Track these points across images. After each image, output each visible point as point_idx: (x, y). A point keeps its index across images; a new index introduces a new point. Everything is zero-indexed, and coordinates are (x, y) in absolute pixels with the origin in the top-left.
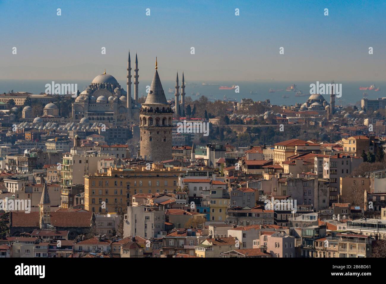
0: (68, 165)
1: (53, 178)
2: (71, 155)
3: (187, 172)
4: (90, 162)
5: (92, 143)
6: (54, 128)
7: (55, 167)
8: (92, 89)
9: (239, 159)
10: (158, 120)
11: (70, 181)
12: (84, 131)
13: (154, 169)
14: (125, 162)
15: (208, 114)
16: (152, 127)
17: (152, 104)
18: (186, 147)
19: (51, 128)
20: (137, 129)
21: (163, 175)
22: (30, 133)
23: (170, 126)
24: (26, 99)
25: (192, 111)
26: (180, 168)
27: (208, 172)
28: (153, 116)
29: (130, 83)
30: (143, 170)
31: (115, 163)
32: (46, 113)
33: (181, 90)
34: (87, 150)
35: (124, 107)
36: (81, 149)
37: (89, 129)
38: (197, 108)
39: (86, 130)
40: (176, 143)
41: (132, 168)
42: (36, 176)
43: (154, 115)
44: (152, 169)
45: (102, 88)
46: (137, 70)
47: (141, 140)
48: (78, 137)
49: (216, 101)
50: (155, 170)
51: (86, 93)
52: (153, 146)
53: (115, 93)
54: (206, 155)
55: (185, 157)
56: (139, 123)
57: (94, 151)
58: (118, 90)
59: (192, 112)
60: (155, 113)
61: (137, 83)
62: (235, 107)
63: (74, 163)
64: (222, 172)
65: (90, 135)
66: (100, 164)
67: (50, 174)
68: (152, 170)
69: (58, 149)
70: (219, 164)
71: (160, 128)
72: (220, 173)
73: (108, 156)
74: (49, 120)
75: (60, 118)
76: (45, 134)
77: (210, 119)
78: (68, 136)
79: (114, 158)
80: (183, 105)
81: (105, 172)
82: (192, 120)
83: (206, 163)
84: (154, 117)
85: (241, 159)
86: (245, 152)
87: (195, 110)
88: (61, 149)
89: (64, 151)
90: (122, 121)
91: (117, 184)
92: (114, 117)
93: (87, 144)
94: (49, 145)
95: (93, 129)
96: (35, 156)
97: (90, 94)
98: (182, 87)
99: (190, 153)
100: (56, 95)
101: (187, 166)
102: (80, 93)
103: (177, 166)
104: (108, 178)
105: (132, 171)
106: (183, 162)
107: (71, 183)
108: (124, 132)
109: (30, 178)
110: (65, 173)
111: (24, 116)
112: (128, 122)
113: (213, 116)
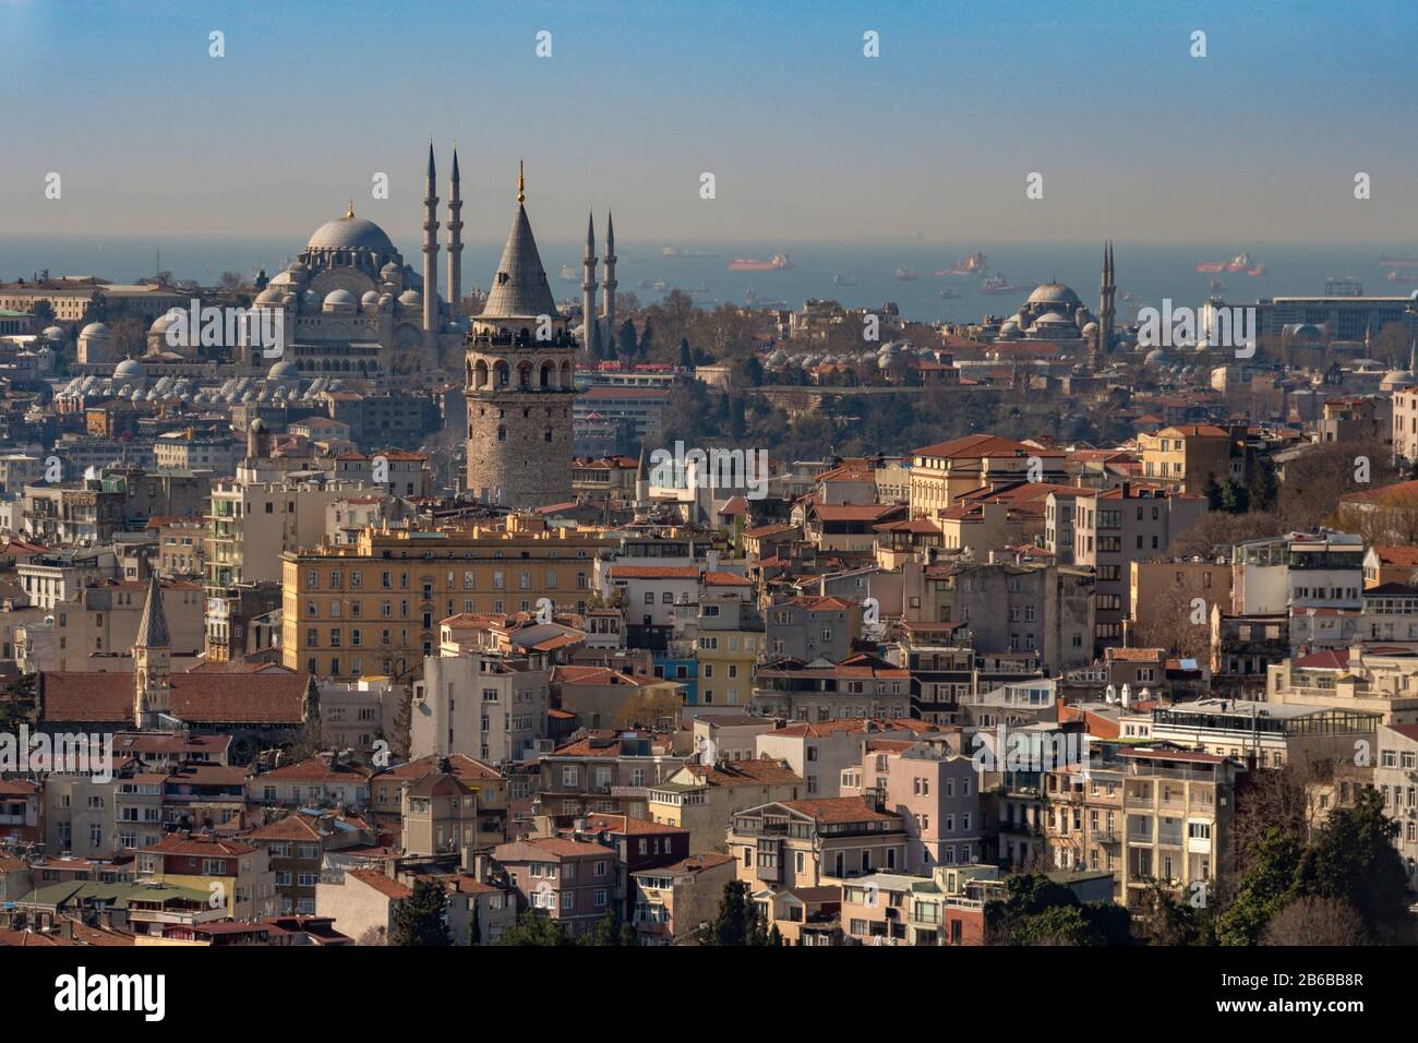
0: (230, 520)
1: (178, 562)
2: (239, 485)
3: (622, 542)
4: (300, 508)
5: (307, 447)
6: (182, 396)
7: (185, 525)
8: (310, 267)
9: (794, 499)
10: (525, 370)
11: (235, 571)
12: (283, 406)
13: (513, 532)
14: (416, 510)
15: (691, 351)
16: (507, 393)
17: (506, 316)
18: (618, 462)
19: (173, 395)
20: (457, 400)
21: (544, 552)
22: (103, 412)
23: (566, 390)
24: (90, 300)
25: (639, 340)
26: (600, 530)
27: (691, 543)
28: (508, 356)
29: (432, 249)
30: (475, 536)
31: (383, 514)
32: (155, 346)
33: (602, 272)
34: (289, 471)
35: (415, 328)
36: (270, 465)
37: (297, 399)
38: (657, 330)
39: (289, 404)
40: (587, 447)
42: (123, 554)
43: (514, 353)
44: (506, 533)
45: (340, 262)
46: (456, 205)
47: (471, 438)
48: (261, 426)
49: (718, 308)
50: (517, 536)
51: (288, 282)
52: (511, 458)
53: (384, 282)
55: (615, 494)
56: (463, 381)
57: (315, 472)
58: (394, 270)
59: (641, 343)
60: (517, 345)
61: (456, 248)
62: (780, 327)
63: (249, 511)
64: (739, 544)
65: (302, 421)
66: (335, 515)
67: (168, 547)
68: (505, 537)
69: (193, 464)
70: (728, 517)
71: (533, 398)
72: (730, 547)
73: (360, 489)
74: (166, 370)
75: (204, 363)
76: (153, 416)
77: (698, 368)
78: (229, 421)
79: (381, 494)
80: (610, 319)
81: (350, 541)
82: (639, 369)
83: (687, 514)
84: (514, 360)
85: (800, 502)
86: (816, 478)
87: (650, 338)
88: (205, 464)
89: (216, 471)
90: (405, 374)
91: (390, 582)
92: (379, 359)
93: (292, 450)
94: (167, 452)
95: (311, 399)
96: (119, 489)
97: (302, 282)
98: (606, 262)
99: (631, 481)
100: (188, 288)
101: (620, 524)
102: (267, 280)
103: (590, 523)
104: (359, 562)
105: (441, 539)
106: (611, 508)
107: (239, 576)
108: (413, 409)
109: (104, 562)
110: (217, 544)
111: (83, 357)
112: (429, 376)
113: (709, 357)
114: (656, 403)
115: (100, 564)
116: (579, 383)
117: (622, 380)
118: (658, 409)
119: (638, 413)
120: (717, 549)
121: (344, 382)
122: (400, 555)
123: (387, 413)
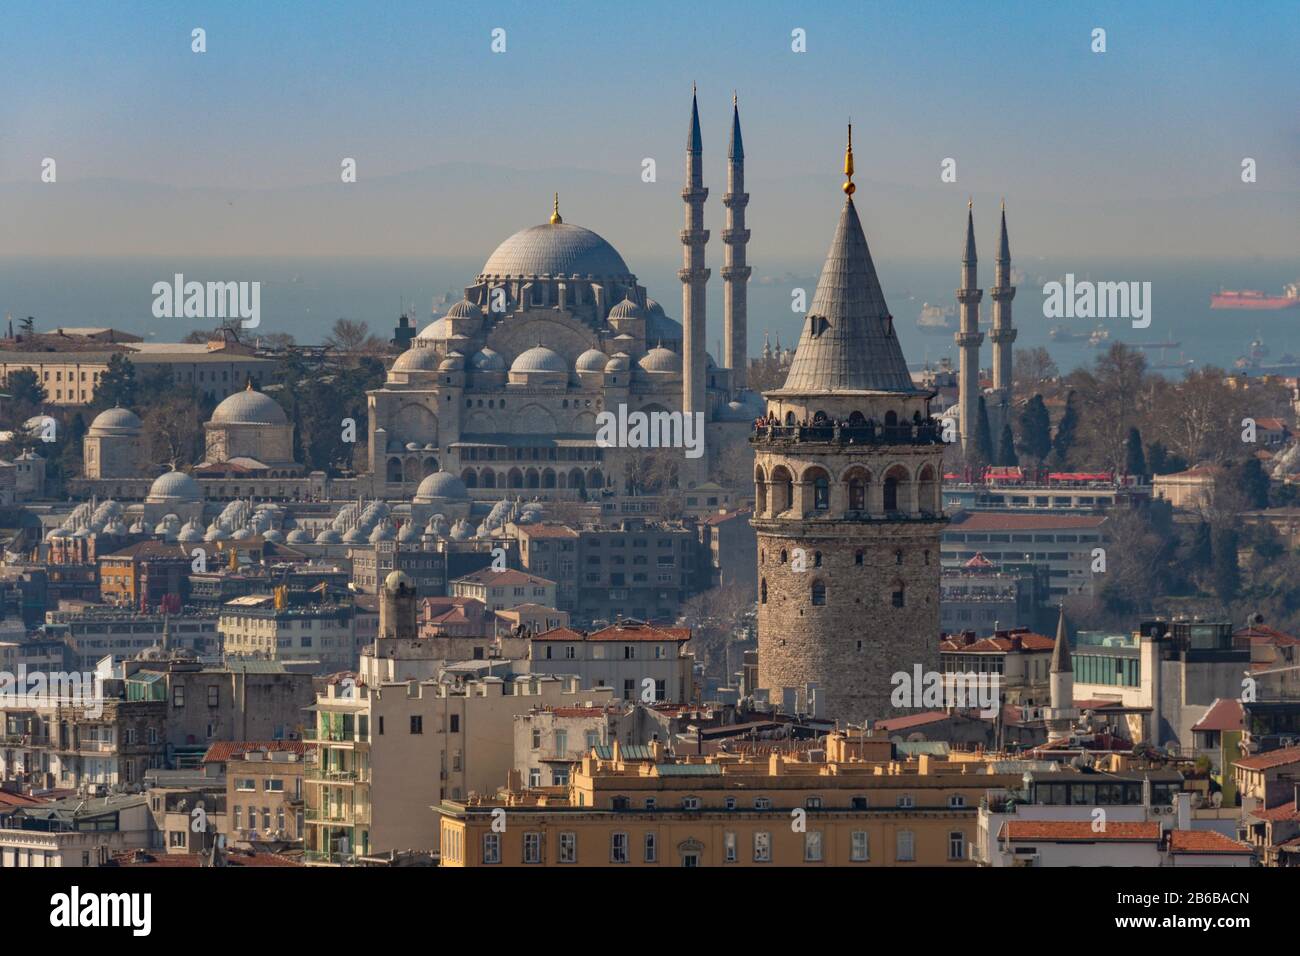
0: (348, 746)
1: (259, 820)
3: (1026, 779)
4: (471, 725)
5: (483, 620)
6: (266, 534)
7: (270, 755)
8: (486, 309)
10: (857, 483)
11: (358, 835)
12: (440, 548)
13: (838, 764)
14: (671, 726)
15: (1145, 450)
16: (826, 523)
17: (824, 391)
18: (1019, 640)
19: (251, 532)
20: (741, 536)
21: (891, 797)
22: (128, 563)
23: (928, 518)
24: (107, 369)
25: (1055, 431)
26: (987, 760)
27: (1146, 782)
28: (829, 459)
29: (697, 276)
30: (773, 771)
31: (612, 734)
32: (219, 447)
34: (451, 660)
36: (419, 650)
37: (464, 537)
38: (1085, 413)
39: (451, 545)
40: (965, 615)
41: (708, 761)
42: (163, 807)
43: (838, 454)
44: (826, 765)
45: (538, 300)
46: (738, 201)
47: (764, 601)
48: (402, 584)
49: (1192, 376)
50: (844, 771)
51: (449, 334)
52: (834, 636)
53: (613, 334)
54: (1138, 684)
56: (751, 504)
57: (495, 663)
58: (630, 313)
59: (1057, 436)
60: (843, 441)
61: (739, 273)
63: (381, 731)
64: (1230, 782)
65: (475, 575)
66: (530, 737)
67: (241, 796)
68: (823, 772)
69: (286, 650)
70: (1210, 736)
71: (871, 531)
72: (1214, 787)
73: (573, 691)
74: (237, 489)
75: (300, 477)
76: (214, 568)
77: (1156, 478)
78: (347, 577)
79: (609, 699)
80: (1005, 396)
81: (556, 781)
82: (1056, 481)
83: (1139, 731)
84: (838, 466)
87: (1074, 427)
88: (306, 650)
89: (323, 663)
90: (652, 491)
91: (625, 852)
92: (606, 467)
93: (457, 625)
94: (240, 631)
95: (489, 536)
96: (156, 693)
97: (473, 336)
98: (996, 297)
99: (1042, 674)
100: (275, 347)
101: (1023, 749)
102: (413, 332)
103: (971, 748)
104: (572, 817)
105: (712, 776)
106: (1006, 722)
107: (365, 844)
108: (667, 552)
109: (130, 821)
110: (326, 789)
111: (93, 467)
112: (690, 495)
113: (1176, 459)
114: (1085, 539)
115: (123, 826)
116: (952, 506)
117: (1025, 500)
119: (1053, 556)
120: (1192, 791)
121: (546, 508)
122: (643, 805)
123: (620, 560)
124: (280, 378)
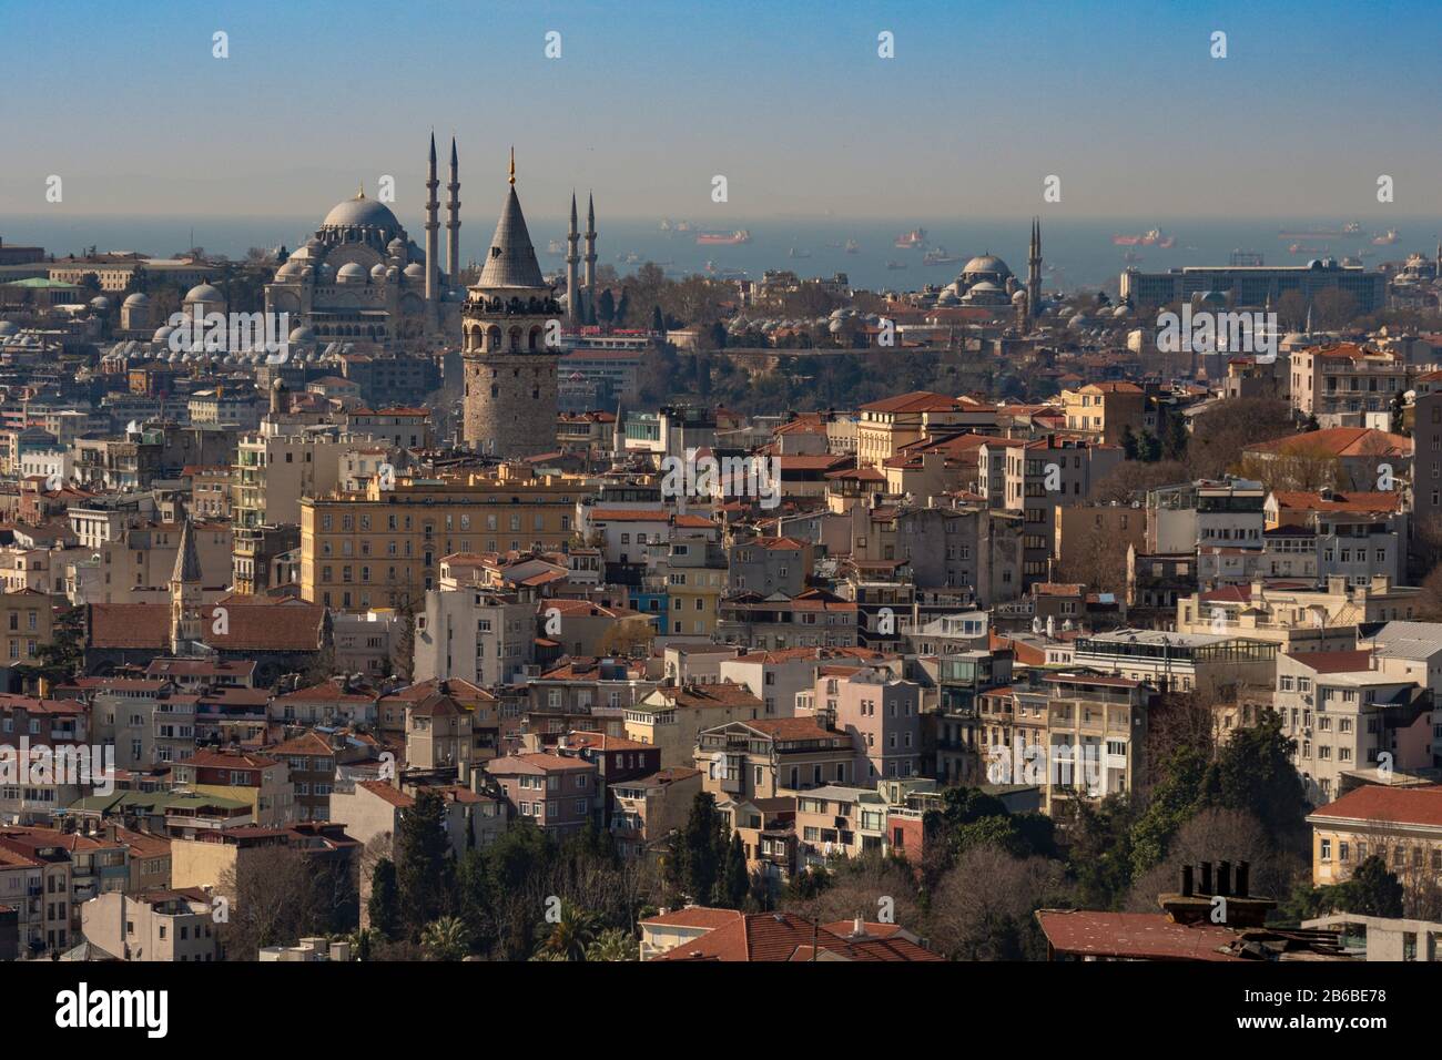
0: (254, 468)
1: (209, 506)
2: (262, 438)
3: (601, 488)
4: (317, 458)
5: (323, 404)
7: (215, 473)
8: (325, 243)
9: (753, 451)
10: (515, 334)
11: (260, 515)
12: (301, 367)
13: (504, 480)
14: (419, 459)
15: (663, 317)
16: (499, 355)
17: (498, 286)
18: (597, 417)
19: (205, 358)
20: (455, 361)
21: (531, 497)
22: (143, 373)
24: (132, 273)
25: (616, 308)
26: (582, 478)
28: (501, 322)
29: (433, 226)
30: (471, 483)
31: (389, 463)
33: (584, 245)
34: (307, 425)
35: (417, 297)
36: (291, 419)
37: (314, 360)
38: (633, 298)
39: (307, 365)
40: (570, 403)
41: (438, 477)
42: (161, 499)
43: (505, 319)
44: (498, 480)
45: (352, 239)
46: (455, 187)
47: (467, 395)
48: (282, 385)
49: (687, 279)
50: (508, 483)
51: (306, 256)
52: (503, 413)
53: (390, 256)
54: (658, 439)
55: (594, 445)
56: (461, 345)
57: (330, 426)
58: (400, 245)
59: (617, 310)
60: (508, 313)
61: (455, 225)
63: (271, 461)
65: (319, 381)
66: (347, 464)
67: (200, 493)
68: (497, 484)
69: (223, 419)
71: (522, 359)
73: (369, 441)
76: (187, 376)
77: (669, 332)
78: (254, 380)
79: (388, 446)
80: (591, 289)
81: (360, 488)
82: (617, 334)
83: (658, 463)
84: (506, 325)
85: (760, 453)
86: (774, 430)
87: (626, 305)
88: (233, 419)
89: (242, 425)
90: (409, 338)
91: (396, 524)
92: (387, 326)
93: (309, 406)
94: (199, 409)
95: (326, 360)
96: (157, 442)
97: (318, 257)
98: (587, 238)
99: (609, 434)
100: (219, 262)
101: (600, 472)
102: (288, 255)
103: (573, 473)
104: (369, 507)
105: (441, 486)
106: (591, 458)
107: (263, 519)
108: (417, 369)
109: (143, 506)
110: (243, 490)
111: (126, 323)
112: (430, 340)
113: (679, 322)
114: (632, 364)
115: (141, 508)
116: (563, 346)
117: (601, 343)
118: (633, 369)
119: (615, 373)
121: (354, 346)
122: (405, 500)
123: (393, 374)
124: (220, 278)
